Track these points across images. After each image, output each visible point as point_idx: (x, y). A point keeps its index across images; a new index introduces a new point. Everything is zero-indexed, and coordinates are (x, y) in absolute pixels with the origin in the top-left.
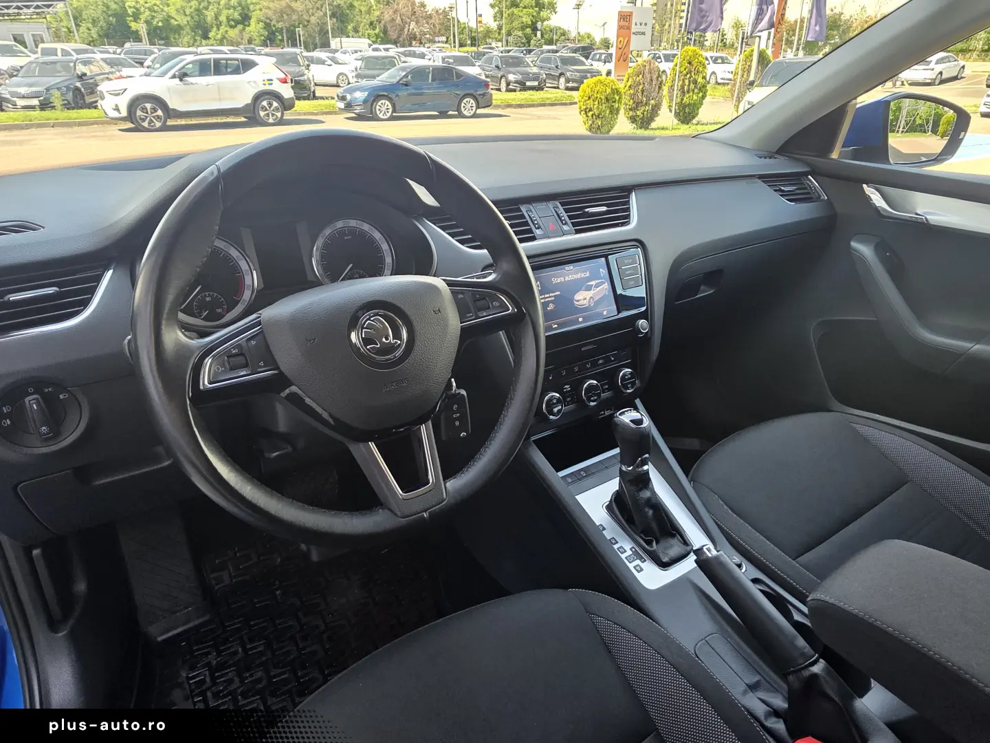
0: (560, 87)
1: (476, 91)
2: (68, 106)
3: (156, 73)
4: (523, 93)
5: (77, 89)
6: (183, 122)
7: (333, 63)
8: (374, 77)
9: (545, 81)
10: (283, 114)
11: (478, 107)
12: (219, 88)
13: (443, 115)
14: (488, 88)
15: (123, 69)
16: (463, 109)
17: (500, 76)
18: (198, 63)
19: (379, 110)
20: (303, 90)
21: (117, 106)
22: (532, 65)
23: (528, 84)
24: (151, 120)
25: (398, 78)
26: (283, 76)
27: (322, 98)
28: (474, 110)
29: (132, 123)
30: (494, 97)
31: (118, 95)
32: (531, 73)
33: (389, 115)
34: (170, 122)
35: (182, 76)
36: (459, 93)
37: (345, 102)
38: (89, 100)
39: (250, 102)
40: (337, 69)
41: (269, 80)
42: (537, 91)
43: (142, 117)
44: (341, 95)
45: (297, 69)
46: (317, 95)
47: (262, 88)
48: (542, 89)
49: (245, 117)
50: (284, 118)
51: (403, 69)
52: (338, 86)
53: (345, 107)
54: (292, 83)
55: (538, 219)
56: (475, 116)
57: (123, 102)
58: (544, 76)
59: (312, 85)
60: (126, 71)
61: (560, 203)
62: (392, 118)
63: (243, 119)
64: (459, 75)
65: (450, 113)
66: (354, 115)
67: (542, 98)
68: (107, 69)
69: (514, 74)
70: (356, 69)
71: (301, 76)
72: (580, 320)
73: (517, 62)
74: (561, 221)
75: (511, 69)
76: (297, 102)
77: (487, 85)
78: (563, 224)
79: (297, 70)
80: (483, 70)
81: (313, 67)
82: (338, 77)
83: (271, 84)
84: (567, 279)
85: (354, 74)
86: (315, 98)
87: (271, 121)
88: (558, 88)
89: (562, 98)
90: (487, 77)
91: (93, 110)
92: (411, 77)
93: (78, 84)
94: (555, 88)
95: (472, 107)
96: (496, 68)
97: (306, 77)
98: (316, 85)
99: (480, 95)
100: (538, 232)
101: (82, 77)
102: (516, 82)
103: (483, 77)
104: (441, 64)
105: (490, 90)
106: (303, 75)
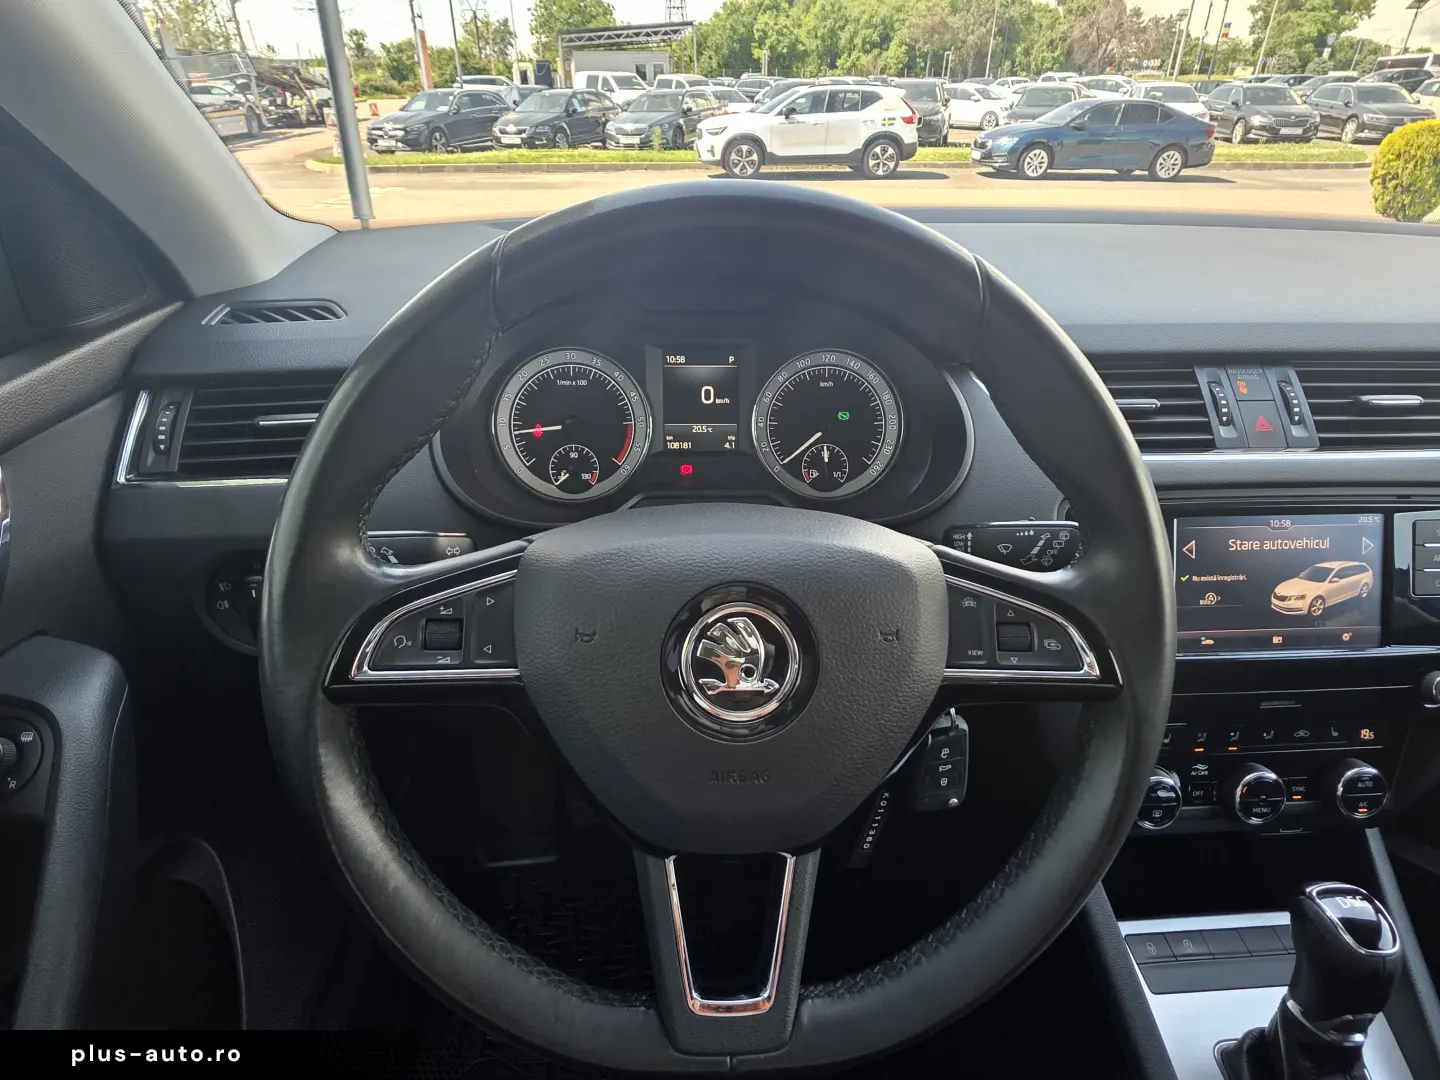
0: (1344, 138)
1: (1187, 140)
2: (666, 147)
3: (762, 108)
4: (1270, 145)
5: (679, 127)
6: (778, 169)
7: (981, 98)
8: (1034, 117)
9: (1316, 128)
10: (896, 166)
11: (1185, 165)
12: (828, 127)
13: (1125, 176)
14: (1210, 137)
15: (731, 105)
16: (1158, 167)
17: (1236, 118)
18: (811, 97)
19: (1029, 163)
20: (932, 133)
21: (712, 147)
22: (1300, 102)
23: (1284, 131)
24: (744, 165)
25: (1069, 119)
26: (909, 114)
27: (954, 145)
28: (1176, 171)
29: (724, 168)
30: (1217, 151)
31: (717, 134)
32: (1293, 114)
33: (1041, 171)
34: (764, 170)
35: (789, 112)
36: (1158, 142)
37: (984, 151)
38: (687, 139)
39: (860, 147)
40: (986, 105)
41: (889, 119)
42: (1297, 143)
43: (736, 161)
44: (980, 141)
45: (930, 105)
46: (949, 140)
47: (879, 128)
48: (1308, 140)
49: (850, 167)
50: (898, 169)
51: (1078, 106)
52: (980, 129)
53: (982, 158)
54: (919, 123)
55: (1232, 401)
56: (1175, 179)
57: (720, 143)
58: (1318, 119)
59: (946, 127)
60: (732, 107)
61: (1297, 372)
62: (1044, 177)
63: (848, 170)
64: (1168, 115)
65: (1137, 172)
66: (991, 170)
67: (1303, 155)
68: (715, 103)
69: (1264, 115)
70: (1011, 107)
71: (933, 115)
72: (1276, 640)
73: (1275, 96)
74: (1291, 414)
75: (1259, 108)
76: (920, 150)
77: (1209, 132)
78: (1293, 422)
79: (930, 107)
80: (1210, 109)
81: (953, 102)
82: (984, 118)
83: (892, 124)
84: (1268, 546)
85: (1006, 113)
86: (945, 144)
87: (880, 172)
88: (1339, 139)
89: (1342, 156)
90: (1212, 118)
91: (689, 152)
92: (1089, 118)
93: (681, 121)
94: (1333, 139)
95: (1174, 165)
96: (1233, 107)
97: (940, 116)
98: (951, 127)
99: (1192, 146)
100: (1224, 432)
101: (686, 112)
102: (1263, 128)
103: (1207, 120)
104: (1141, 99)
105: (1212, 140)
106: (937, 113)
